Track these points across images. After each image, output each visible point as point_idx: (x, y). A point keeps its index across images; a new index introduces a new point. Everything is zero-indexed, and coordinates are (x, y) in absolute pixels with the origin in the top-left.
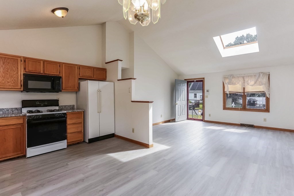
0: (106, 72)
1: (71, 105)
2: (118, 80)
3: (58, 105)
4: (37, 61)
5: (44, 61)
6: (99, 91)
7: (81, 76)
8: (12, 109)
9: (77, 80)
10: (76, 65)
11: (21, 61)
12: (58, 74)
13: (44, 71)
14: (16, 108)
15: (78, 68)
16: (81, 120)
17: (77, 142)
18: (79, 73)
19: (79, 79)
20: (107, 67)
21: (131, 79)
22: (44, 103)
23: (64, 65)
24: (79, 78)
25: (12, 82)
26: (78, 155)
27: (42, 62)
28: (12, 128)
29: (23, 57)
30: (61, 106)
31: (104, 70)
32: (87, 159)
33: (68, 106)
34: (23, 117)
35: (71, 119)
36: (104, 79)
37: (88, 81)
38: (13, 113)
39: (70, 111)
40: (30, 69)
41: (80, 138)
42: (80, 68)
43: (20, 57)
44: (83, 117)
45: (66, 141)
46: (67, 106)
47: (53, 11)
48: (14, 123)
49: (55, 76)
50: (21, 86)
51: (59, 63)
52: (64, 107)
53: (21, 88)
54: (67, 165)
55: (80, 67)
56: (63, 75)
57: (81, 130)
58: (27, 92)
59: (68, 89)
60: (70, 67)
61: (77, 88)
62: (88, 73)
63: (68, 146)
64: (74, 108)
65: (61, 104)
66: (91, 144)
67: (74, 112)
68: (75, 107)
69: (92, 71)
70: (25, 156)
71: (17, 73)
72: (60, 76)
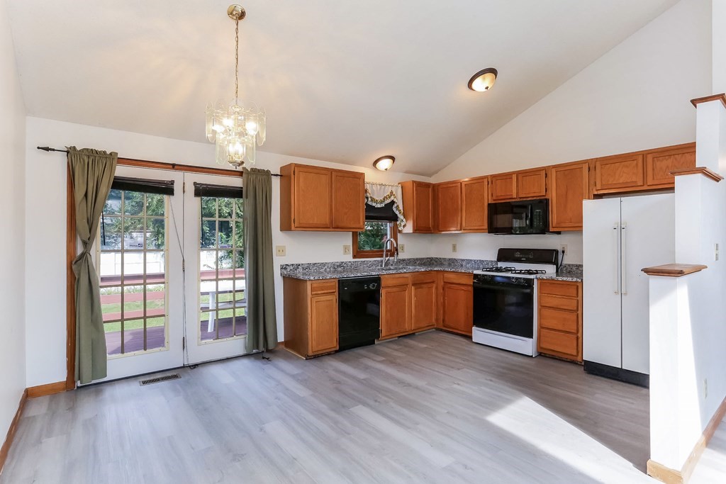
4: (506, 177)
5: (519, 173)
7: (598, 187)
11: (488, 184)
12: (543, 194)
13: (518, 193)
15: (592, 167)
16: (574, 305)
18: (593, 181)
19: (595, 196)
22: (527, 256)
23: (553, 171)
24: (595, 193)
25: (479, 219)
27: (514, 176)
29: (491, 176)
35: (549, 295)
39: (545, 278)
40: (499, 193)
42: (595, 168)
43: (486, 177)
44: (580, 299)
48: (464, 283)
49: (538, 198)
51: (545, 169)
52: (574, 268)
55: (595, 164)
56: (553, 196)
57: (574, 332)
59: (564, 225)
60: (569, 171)
69: (637, 164)
70: (470, 338)
71: (484, 204)
72: (547, 197)
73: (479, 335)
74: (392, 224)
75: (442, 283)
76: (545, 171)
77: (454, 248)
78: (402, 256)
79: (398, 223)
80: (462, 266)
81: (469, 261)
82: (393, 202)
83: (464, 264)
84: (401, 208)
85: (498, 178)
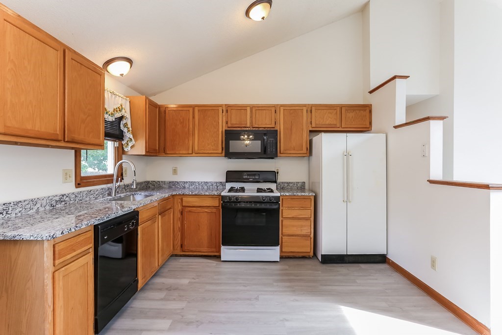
0: (370, 112)
1: (298, 182)
2: (396, 127)
3: (275, 182)
4: (241, 108)
5: (252, 107)
6: (347, 155)
7: (314, 125)
8: (217, 183)
9: (305, 136)
10: (305, 105)
11: (223, 112)
12: (273, 126)
13: (251, 122)
14: (221, 183)
15: (309, 110)
16: (310, 213)
17: (301, 255)
18: (309, 121)
19: (311, 131)
20: (373, 100)
21: (428, 118)
22: (254, 177)
23: (282, 109)
24: (311, 129)
25: (213, 144)
26: (288, 284)
27: (248, 109)
28: (206, 212)
29: (226, 105)
30: (282, 183)
31: (367, 109)
32: (297, 301)
33: (294, 183)
34: (218, 197)
35: (289, 208)
36: (365, 128)
37: (323, 134)
38: (218, 190)
39: (287, 194)
40: (234, 122)
41: (306, 247)
42: (311, 111)
43: (221, 106)
44: (312, 208)
45: (278, 248)
46: (292, 183)
47: (247, 13)
48: (208, 205)
49: (269, 129)
50: (222, 150)
51: (275, 106)
52: (286, 185)
53: (222, 153)
54: (257, 299)
55: (311, 109)
56: (281, 128)
57: (309, 234)
58: (230, 158)
59: (289, 152)
60: (293, 111)
61: (307, 150)
62: (330, 119)
63: (281, 258)
64: (304, 189)
65: (281, 179)
66: (325, 267)
67: (294, 195)
68: (307, 187)
69: (336, 112)
70: (219, 257)
71: (218, 130)
72: (276, 129)
73: (228, 252)
74: (117, 144)
75: (180, 207)
76: (275, 108)
77: (175, 172)
78: (127, 180)
79: (124, 142)
80: (184, 188)
81: (192, 183)
82: (121, 118)
83: (187, 186)
84: (129, 126)
85: (233, 108)
